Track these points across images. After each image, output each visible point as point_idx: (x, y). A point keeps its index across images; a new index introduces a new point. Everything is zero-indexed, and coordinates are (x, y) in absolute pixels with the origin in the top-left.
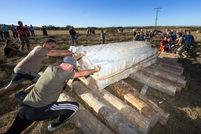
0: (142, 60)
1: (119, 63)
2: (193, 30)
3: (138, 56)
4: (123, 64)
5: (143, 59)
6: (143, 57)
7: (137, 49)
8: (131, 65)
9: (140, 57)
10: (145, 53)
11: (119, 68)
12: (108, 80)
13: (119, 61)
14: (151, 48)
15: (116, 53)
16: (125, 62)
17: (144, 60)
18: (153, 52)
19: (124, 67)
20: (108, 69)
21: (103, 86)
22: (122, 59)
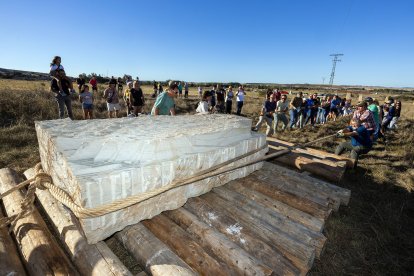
0: (222, 161)
1: (154, 169)
2: (406, 99)
3: (213, 152)
4: (167, 173)
5: (226, 159)
6: (227, 154)
7: (211, 133)
8: (192, 173)
9: (217, 154)
10: (232, 145)
11: (155, 183)
12: (119, 216)
13: (153, 164)
14: (248, 134)
15: (149, 142)
16: (172, 166)
17: (231, 161)
18: (254, 144)
19: (168, 179)
20: (119, 187)
21: (100, 233)
22: (165, 160)
